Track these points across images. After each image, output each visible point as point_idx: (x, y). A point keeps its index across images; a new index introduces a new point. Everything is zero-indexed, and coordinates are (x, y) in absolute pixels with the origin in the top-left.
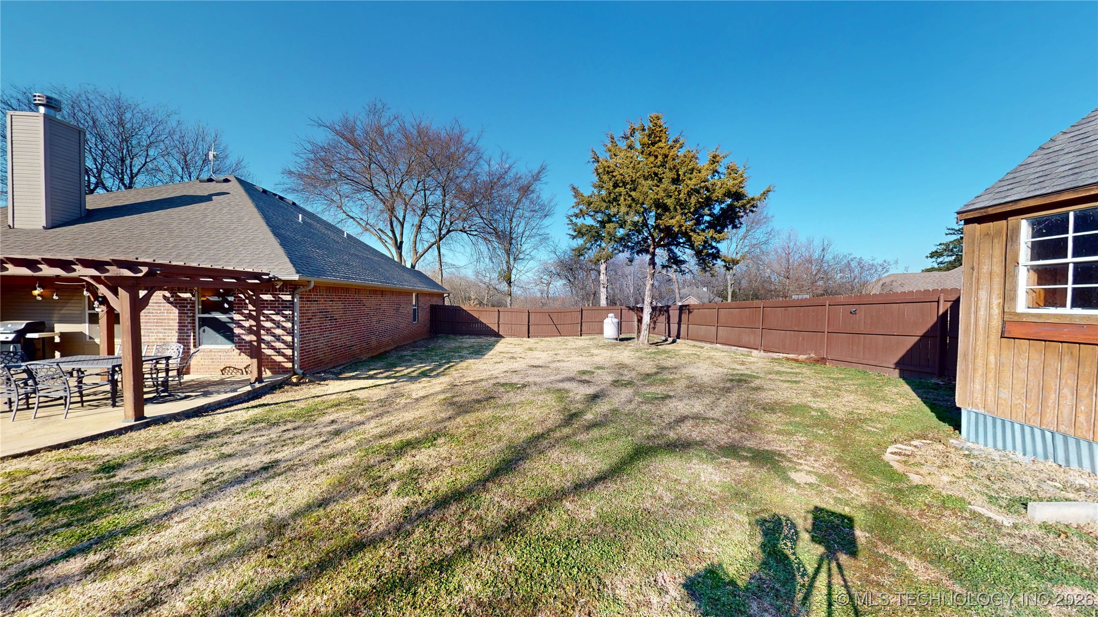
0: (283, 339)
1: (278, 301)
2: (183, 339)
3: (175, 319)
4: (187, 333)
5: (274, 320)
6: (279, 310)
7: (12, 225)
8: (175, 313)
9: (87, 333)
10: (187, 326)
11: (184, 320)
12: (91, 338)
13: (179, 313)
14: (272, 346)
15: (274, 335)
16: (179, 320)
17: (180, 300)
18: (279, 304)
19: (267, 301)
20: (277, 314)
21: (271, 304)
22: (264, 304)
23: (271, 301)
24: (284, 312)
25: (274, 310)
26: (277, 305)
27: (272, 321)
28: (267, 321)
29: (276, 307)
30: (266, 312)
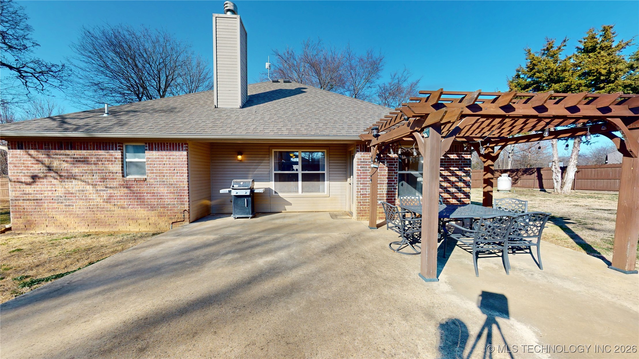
0: (463, 191)
1: (461, 159)
2: (391, 191)
3: (385, 175)
4: (394, 186)
5: (458, 175)
6: (461, 167)
7: (216, 106)
8: (385, 170)
9: (273, 189)
10: (394, 181)
11: (392, 175)
12: (275, 192)
13: (388, 170)
14: (455, 196)
15: (457, 188)
16: (388, 175)
17: (389, 159)
18: (462, 162)
19: (453, 159)
20: (460, 170)
21: (456, 162)
22: (451, 162)
23: (456, 159)
24: (465, 169)
25: (458, 167)
26: (460, 163)
27: (457, 176)
28: (453, 175)
29: (459, 164)
30: (452, 168)
